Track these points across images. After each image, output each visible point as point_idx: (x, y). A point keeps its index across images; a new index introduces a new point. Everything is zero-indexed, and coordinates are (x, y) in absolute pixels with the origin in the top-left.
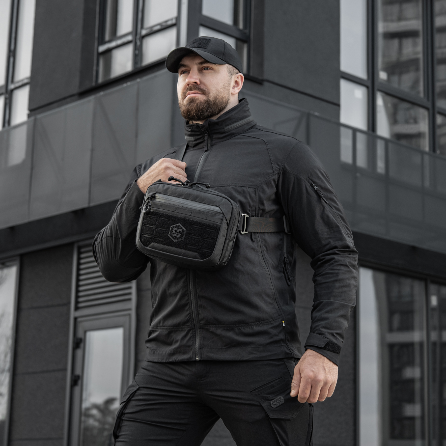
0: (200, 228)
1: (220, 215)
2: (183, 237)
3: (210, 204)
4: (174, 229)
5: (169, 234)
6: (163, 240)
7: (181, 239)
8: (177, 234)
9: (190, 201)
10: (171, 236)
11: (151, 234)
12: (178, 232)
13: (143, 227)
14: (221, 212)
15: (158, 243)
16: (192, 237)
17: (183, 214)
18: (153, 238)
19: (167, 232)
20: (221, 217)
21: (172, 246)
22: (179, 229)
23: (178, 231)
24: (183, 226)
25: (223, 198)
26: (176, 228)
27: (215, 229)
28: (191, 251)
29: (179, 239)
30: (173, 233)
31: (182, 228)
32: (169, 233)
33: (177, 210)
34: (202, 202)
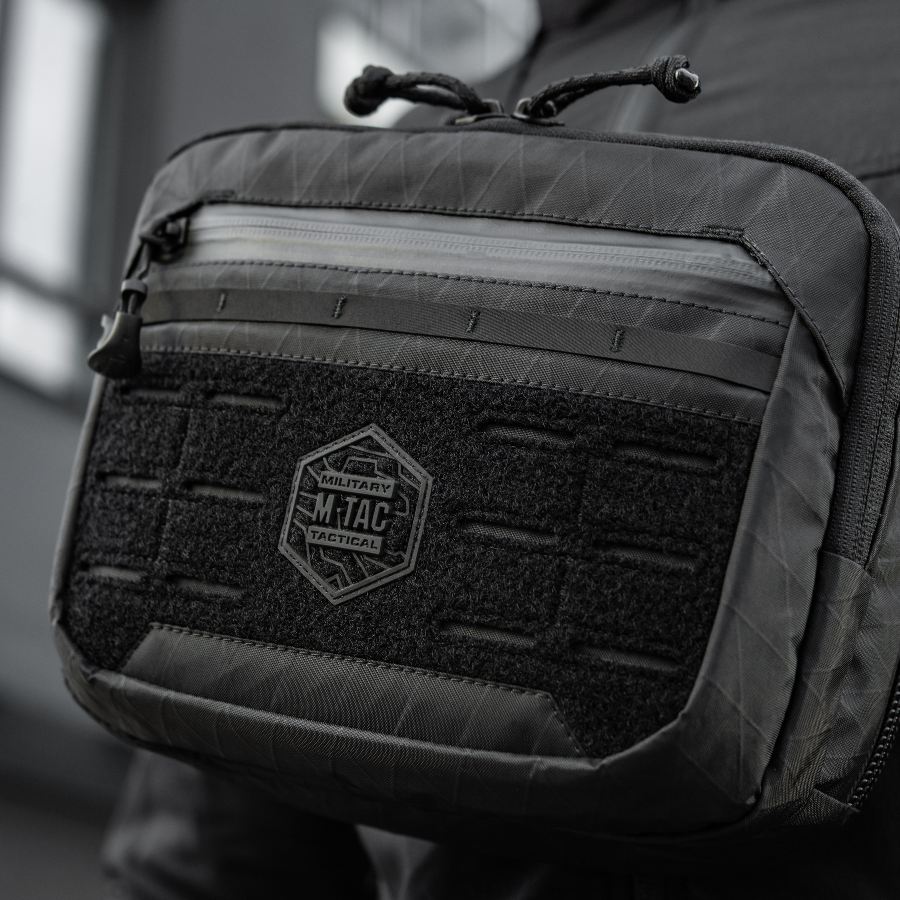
0: (564, 444)
1: (756, 314)
2: (402, 546)
3: (655, 228)
4: (321, 485)
5: (284, 536)
6: (235, 595)
7: (389, 570)
8: (350, 528)
9: (478, 225)
10: (304, 554)
11: (140, 553)
12: (356, 506)
13: (87, 500)
14: (761, 279)
15: (196, 626)
16: (488, 542)
17: (406, 340)
18: (157, 582)
19: (266, 518)
20: (769, 332)
21: (313, 646)
22: (370, 480)
23: (361, 497)
24: (408, 447)
25: (777, 165)
26: (341, 475)
27: (703, 447)
28: (478, 674)
29: (374, 571)
30: (318, 523)
31: (392, 469)
32: (286, 527)
33: (349, 309)
34: (581, 220)
